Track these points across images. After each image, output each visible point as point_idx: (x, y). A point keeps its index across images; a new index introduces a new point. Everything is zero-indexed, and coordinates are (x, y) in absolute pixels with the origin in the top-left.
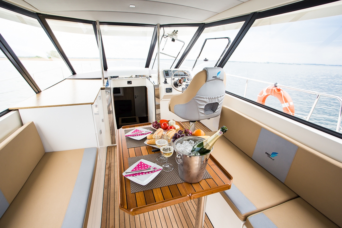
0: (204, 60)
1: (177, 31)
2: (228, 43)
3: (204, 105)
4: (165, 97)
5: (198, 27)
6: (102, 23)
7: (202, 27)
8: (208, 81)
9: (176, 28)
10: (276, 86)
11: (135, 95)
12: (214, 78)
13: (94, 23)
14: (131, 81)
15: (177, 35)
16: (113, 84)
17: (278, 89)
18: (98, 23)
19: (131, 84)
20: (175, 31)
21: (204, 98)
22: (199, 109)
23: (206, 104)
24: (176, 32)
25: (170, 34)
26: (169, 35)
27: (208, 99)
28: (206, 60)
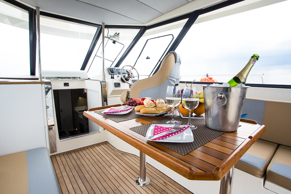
0: (147, 58)
1: (119, 33)
2: (172, 38)
4: (114, 92)
5: (140, 29)
7: (143, 29)
8: (176, 63)
10: (207, 76)
11: (60, 109)
14: (68, 83)
17: (210, 78)
19: (68, 86)
20: (116, 33)
24: (117, 35)
25: (112, 36)
28: (148, 58)
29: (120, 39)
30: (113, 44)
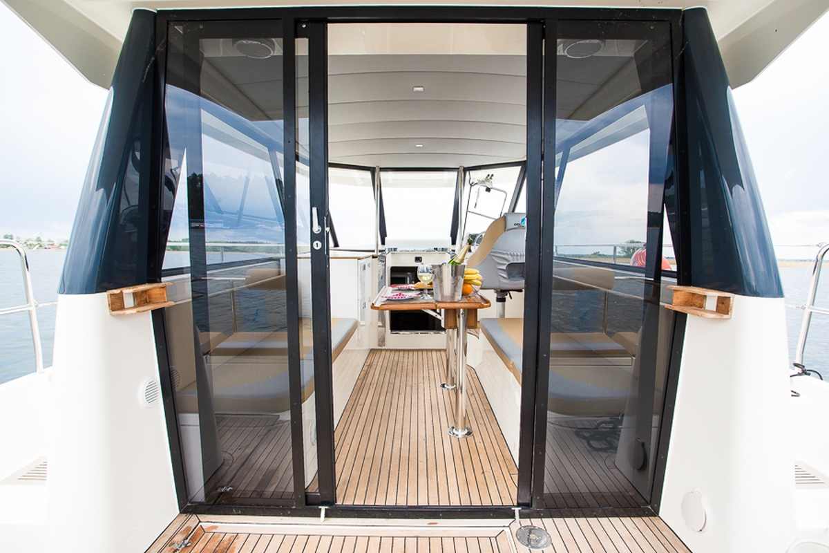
1: (492, 175)
3: (505, 264)
5: (521, 167)
6: (383, 169)
8: (508, 230)
9: (490, 171)
12: (517, 226)
13: (372, 170)
14: (421, 258)
15: (491, 181)
16: (391, 261)
18: (377, 170)
19: (421, 261)
20: (488, 175)
21: (504, 254)
22: (499, 271)
23: (508, 263)
24: (490, 177)
26: (479, 181)
27: (510, 256)
29: (494, 184)
30: (487, 193)
